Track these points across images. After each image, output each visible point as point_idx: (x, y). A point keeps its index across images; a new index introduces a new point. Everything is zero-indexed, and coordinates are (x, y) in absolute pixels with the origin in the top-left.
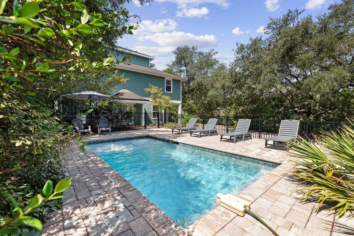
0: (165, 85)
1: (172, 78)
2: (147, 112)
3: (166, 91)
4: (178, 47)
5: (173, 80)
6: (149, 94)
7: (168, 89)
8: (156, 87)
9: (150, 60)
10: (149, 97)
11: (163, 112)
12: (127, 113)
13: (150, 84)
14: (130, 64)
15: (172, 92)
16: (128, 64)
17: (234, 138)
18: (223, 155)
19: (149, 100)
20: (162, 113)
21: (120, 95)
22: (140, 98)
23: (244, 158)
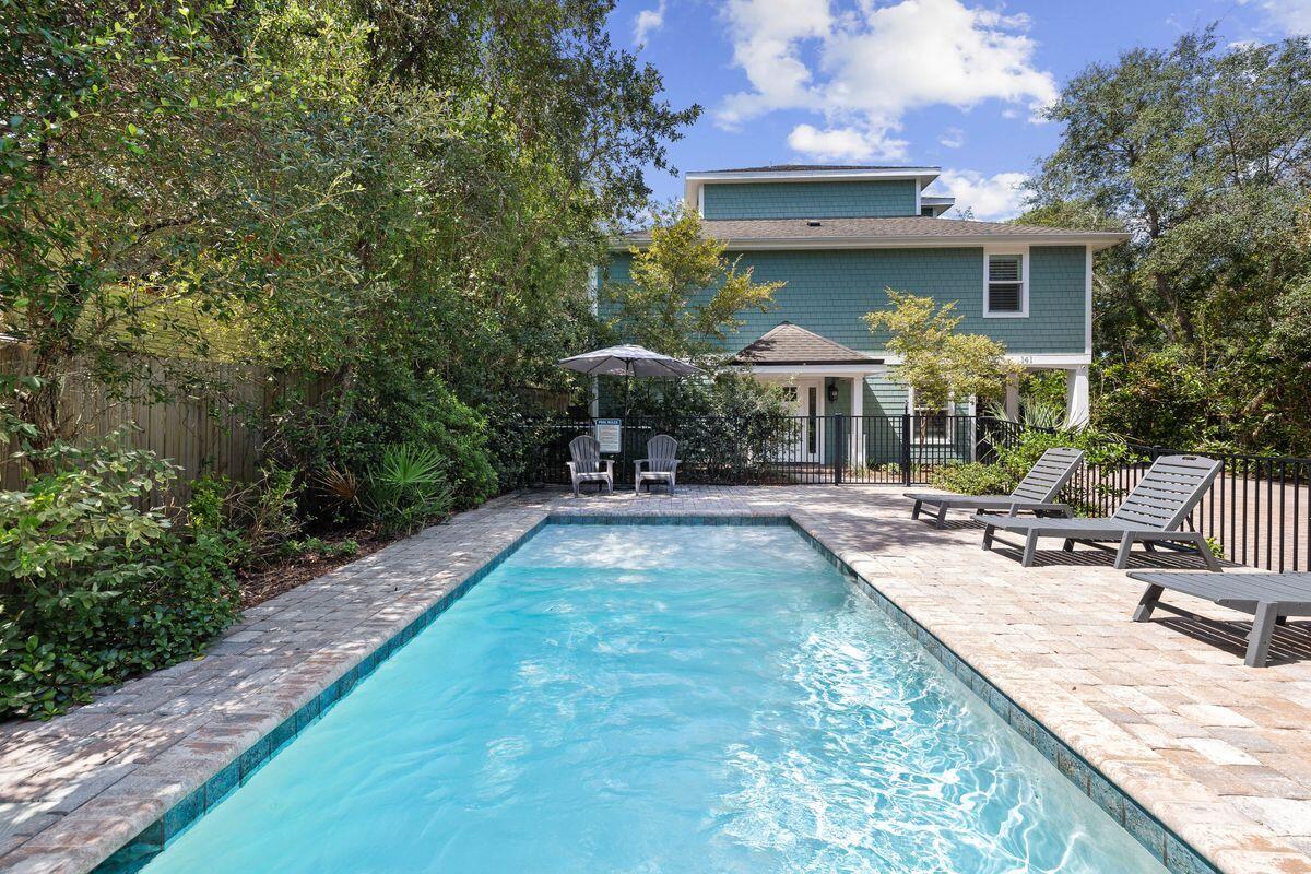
0: (986, 282)
1: (1028, 244)
2: (887, 412)
3: (992, 307)
4: (1072, 77)
5: (1034, 250)
6: (882, 337)
7: (1005, 298)
8: (922, 300)
9: (918, 187)
10: (884, 349)
11: (972, 411)
12: (760, 417)
13: (891, 293)
14: (818, 225)
15: (1025, 312)
16: (812, 225)
17: (1251, 618)
18: (1019, 731)
19: (881, 362)
20: (965, 417)
21: (762, 349)
22: (844, 352)
23: (1146, 830)
